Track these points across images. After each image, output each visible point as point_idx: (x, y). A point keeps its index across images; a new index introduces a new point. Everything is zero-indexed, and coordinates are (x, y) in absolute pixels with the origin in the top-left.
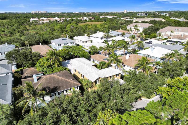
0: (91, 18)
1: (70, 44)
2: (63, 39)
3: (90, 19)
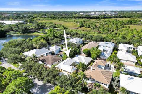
1: (108, 47)
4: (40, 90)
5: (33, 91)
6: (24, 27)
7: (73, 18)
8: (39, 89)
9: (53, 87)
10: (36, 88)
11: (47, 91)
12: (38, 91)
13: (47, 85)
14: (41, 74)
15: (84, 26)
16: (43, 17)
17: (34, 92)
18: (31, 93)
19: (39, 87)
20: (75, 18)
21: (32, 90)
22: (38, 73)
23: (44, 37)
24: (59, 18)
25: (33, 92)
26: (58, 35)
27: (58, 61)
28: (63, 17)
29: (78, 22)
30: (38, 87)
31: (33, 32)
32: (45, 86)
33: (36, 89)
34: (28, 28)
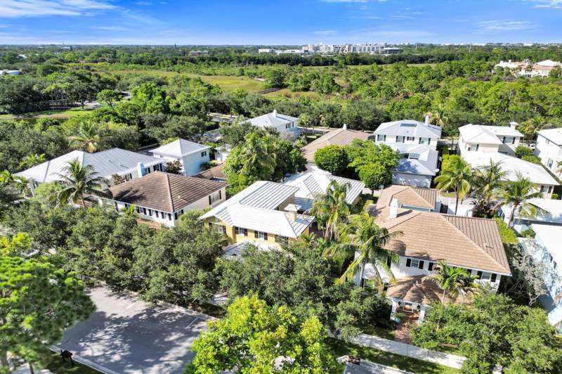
1: (417, 141)
2: (403, 125)
4: (126, 346)
5: (88, 352)
6: (19, 85)
7: (234, 64)
8: (117, 342)
9: (200, 320)
10: (100, 334)
11: (171, 345)
12: (116, 347)
13: (163, 317)
14: (124, 256)
15: (286, 86)
16: (104, 61)
17: (93, 358)
18: (73, 364)
19: (119, 330)
20: (240, 62)
21: (80, 349)
22: (106, 249)
23: (120, 114)
24: (174, 63)
25: (87, 357)
26: (186, 104)
27: (206, 199)
28: (192, 61)
29: (255, 74)
30: (111, 331)
31: (62, 108)
32: (151, 320)
33: (98, 340)
34: (35, 88)
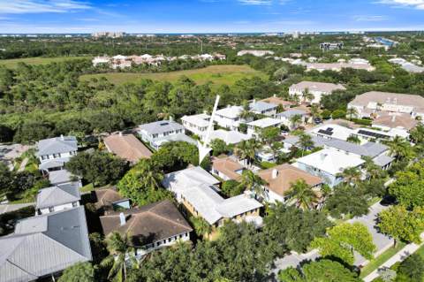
0: (218, 55)
1: (175, 133)
2: (162, 125)
3: (217, 59)
